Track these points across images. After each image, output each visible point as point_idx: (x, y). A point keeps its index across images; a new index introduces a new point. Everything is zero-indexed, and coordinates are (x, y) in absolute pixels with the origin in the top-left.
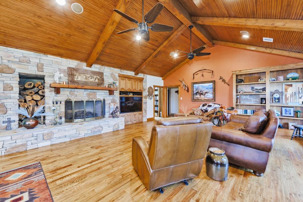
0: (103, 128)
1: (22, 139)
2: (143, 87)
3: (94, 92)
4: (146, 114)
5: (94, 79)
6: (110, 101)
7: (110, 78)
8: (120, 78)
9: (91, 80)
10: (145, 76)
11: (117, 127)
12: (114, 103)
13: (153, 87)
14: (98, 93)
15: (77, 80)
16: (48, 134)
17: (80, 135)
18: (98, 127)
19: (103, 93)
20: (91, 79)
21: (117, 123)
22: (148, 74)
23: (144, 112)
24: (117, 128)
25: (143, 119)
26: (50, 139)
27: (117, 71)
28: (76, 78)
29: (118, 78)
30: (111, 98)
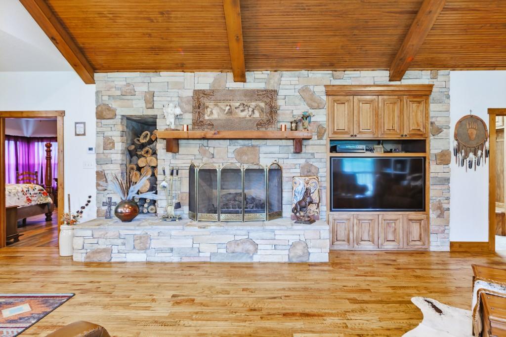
0: (259, 247)
1: (106, 239)
2: (431, 120)
3: (253, 146)
4: (447, 224)
5: (251, 109)
6: (298, 170)
7: (297, 102)
8: (330, 98)
9: (243, 114)
10: (440, 78)
11: (300, 252)
12: (307, 178)
13: (486, 119)
14: (263, 149)
15: (210, 118)
16: (141, 238)
17: (201, 254)
18: (243, 242)
19: (276, 149)
20: (242, 111)
21: (303, 239)
22: (454, 67)
23: (433, 215)
24: (300, 256)
25: (429, 242)
26: (145, 249)
27: (320, 79)
28: (209, 113)
29: (324, 98)
30: (302, 161)
